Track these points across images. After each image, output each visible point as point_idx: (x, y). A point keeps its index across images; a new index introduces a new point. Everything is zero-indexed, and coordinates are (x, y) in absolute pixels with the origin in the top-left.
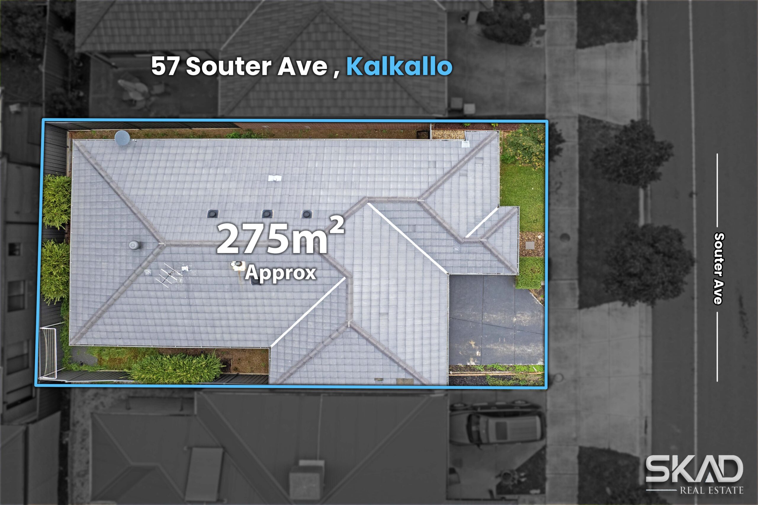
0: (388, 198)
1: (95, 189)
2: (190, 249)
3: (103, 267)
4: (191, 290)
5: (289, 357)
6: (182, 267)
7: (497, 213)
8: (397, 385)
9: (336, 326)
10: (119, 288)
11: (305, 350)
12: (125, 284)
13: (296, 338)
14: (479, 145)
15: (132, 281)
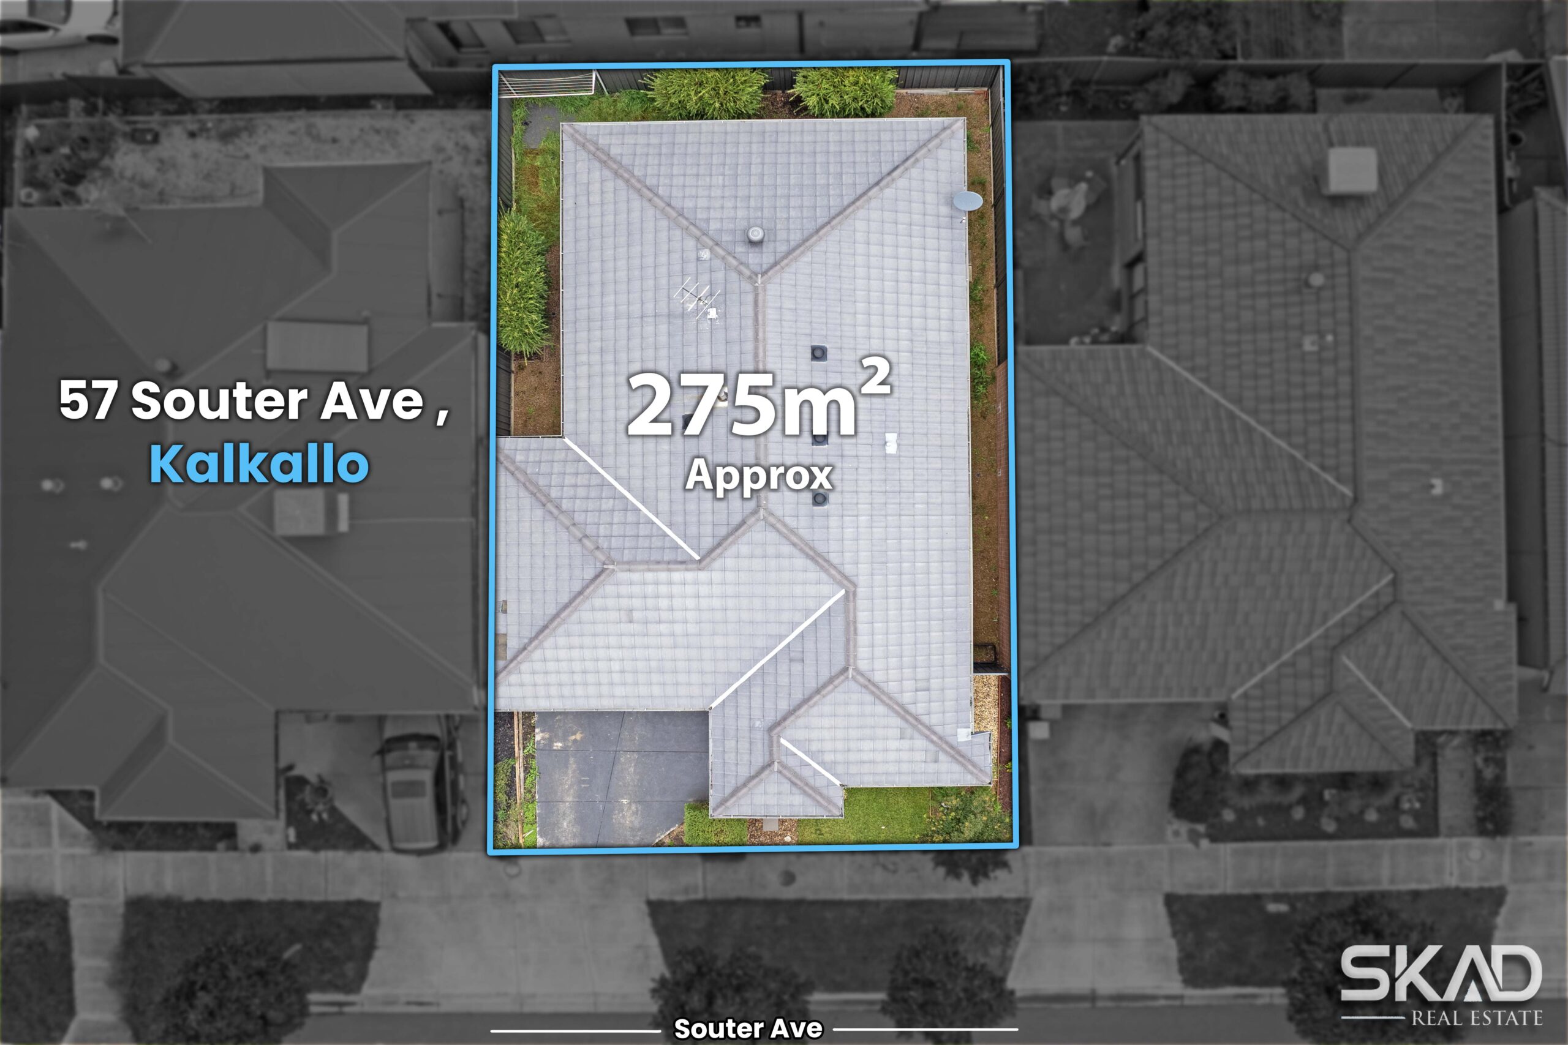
0: (855, 622)
1: (867, 159)
2: (750, 322)
3: (714, 179)
4: (671, 320)
5: (544, 468)
6: (715, 309)
7: (830, 784)
8: (496, 635)
9: (605, 545)
10: (673, 208)
11: (559, 494)
12: (680, 218)
13: (582, 480)
14: (963, 756)
15: (686, 229)
